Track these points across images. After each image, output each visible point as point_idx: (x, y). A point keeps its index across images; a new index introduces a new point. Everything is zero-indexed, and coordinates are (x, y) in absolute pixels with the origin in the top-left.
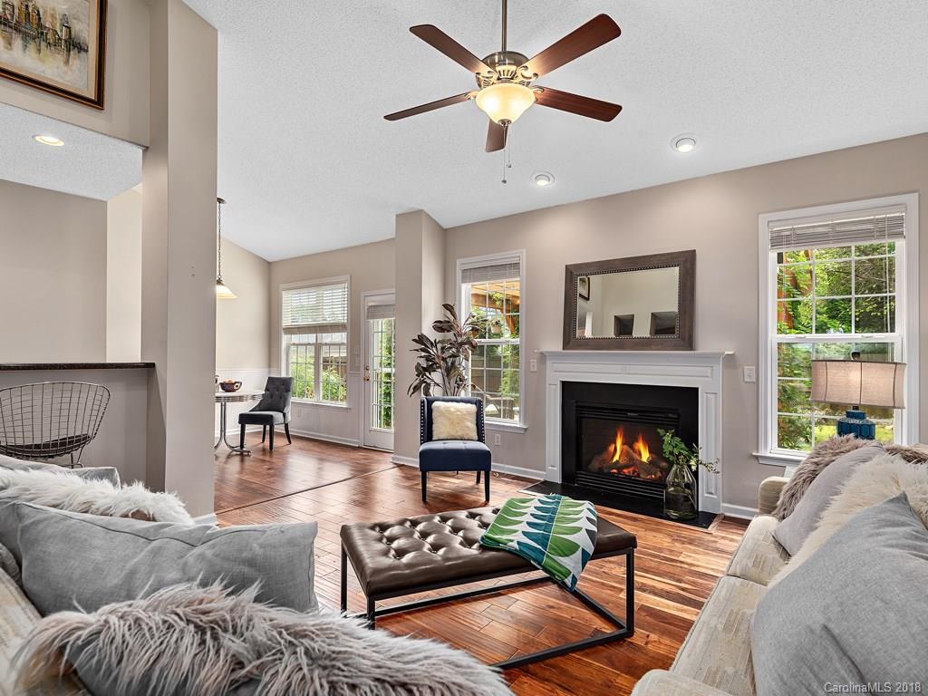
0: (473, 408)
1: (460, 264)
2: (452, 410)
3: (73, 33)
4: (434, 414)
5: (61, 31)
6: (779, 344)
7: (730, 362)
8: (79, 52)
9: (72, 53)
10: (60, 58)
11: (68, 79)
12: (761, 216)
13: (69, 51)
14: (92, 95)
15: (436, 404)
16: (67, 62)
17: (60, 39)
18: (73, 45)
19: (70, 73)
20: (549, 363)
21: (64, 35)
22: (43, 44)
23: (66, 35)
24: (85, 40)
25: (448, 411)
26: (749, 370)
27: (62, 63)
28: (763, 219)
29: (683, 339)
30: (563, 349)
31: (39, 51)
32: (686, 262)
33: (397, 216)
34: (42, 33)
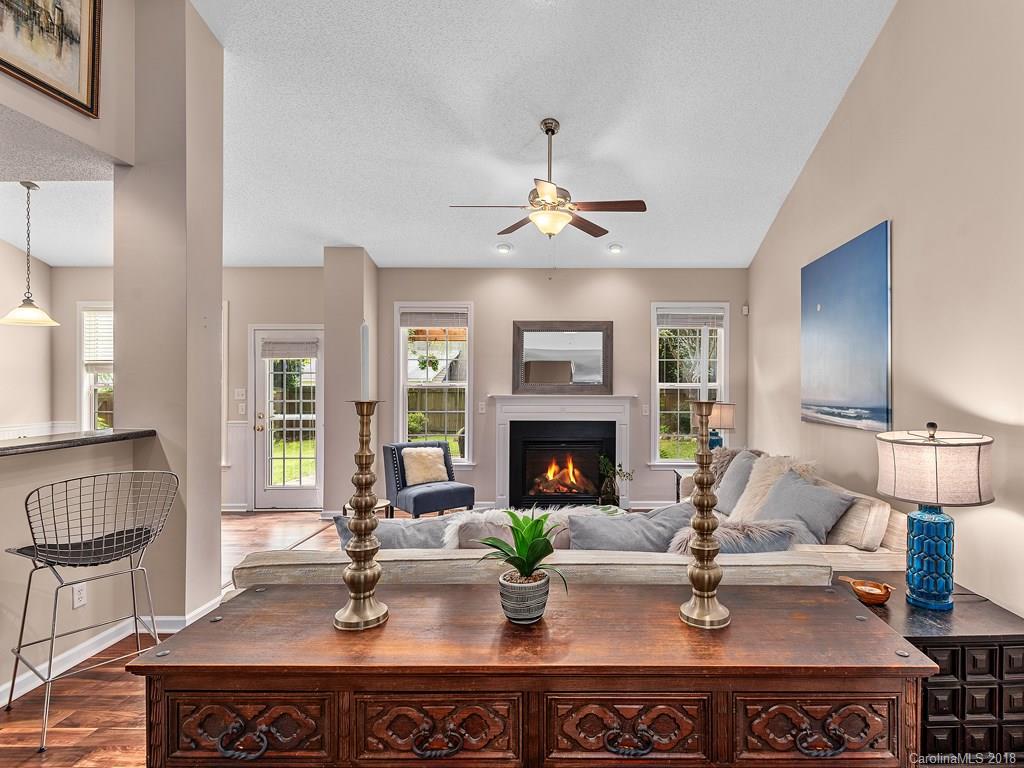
0: (440, 451)
1: (398, 307)
2: (424, 454)
3: (65, 19)
4: (406, 462)
5: (54, 14)
6: (661, 390)
7: (634, 401)
8: (71, 43)
9: (64, 43)
10: (52, 48)
11: (60, 75)
12: (652, 304)
13: (61, 40)
14: (83, 97)
15: (405, 451)
16: (59, 54)
17: (53, 24)
18: (65, 34)
19: (62, 68)
20: (498, 405)
21: (56, 19)
22: (36, 28)
23: (58, 19)
24: (77, 28)
25: (420, 455)
26: (645, 407)
27: (54, 56)
28: (654, 305)
29: (606, 386)
30: (513, 393)
31: (32, 36)
32: (606, 329)
33: (325, 248)
34: (34, 14)
